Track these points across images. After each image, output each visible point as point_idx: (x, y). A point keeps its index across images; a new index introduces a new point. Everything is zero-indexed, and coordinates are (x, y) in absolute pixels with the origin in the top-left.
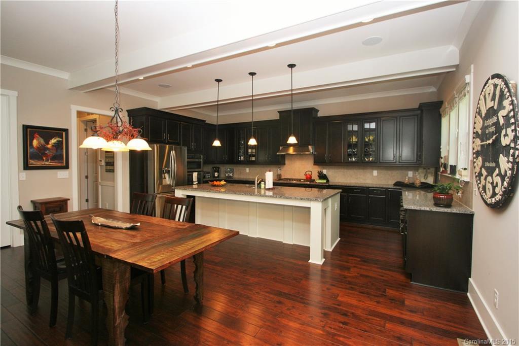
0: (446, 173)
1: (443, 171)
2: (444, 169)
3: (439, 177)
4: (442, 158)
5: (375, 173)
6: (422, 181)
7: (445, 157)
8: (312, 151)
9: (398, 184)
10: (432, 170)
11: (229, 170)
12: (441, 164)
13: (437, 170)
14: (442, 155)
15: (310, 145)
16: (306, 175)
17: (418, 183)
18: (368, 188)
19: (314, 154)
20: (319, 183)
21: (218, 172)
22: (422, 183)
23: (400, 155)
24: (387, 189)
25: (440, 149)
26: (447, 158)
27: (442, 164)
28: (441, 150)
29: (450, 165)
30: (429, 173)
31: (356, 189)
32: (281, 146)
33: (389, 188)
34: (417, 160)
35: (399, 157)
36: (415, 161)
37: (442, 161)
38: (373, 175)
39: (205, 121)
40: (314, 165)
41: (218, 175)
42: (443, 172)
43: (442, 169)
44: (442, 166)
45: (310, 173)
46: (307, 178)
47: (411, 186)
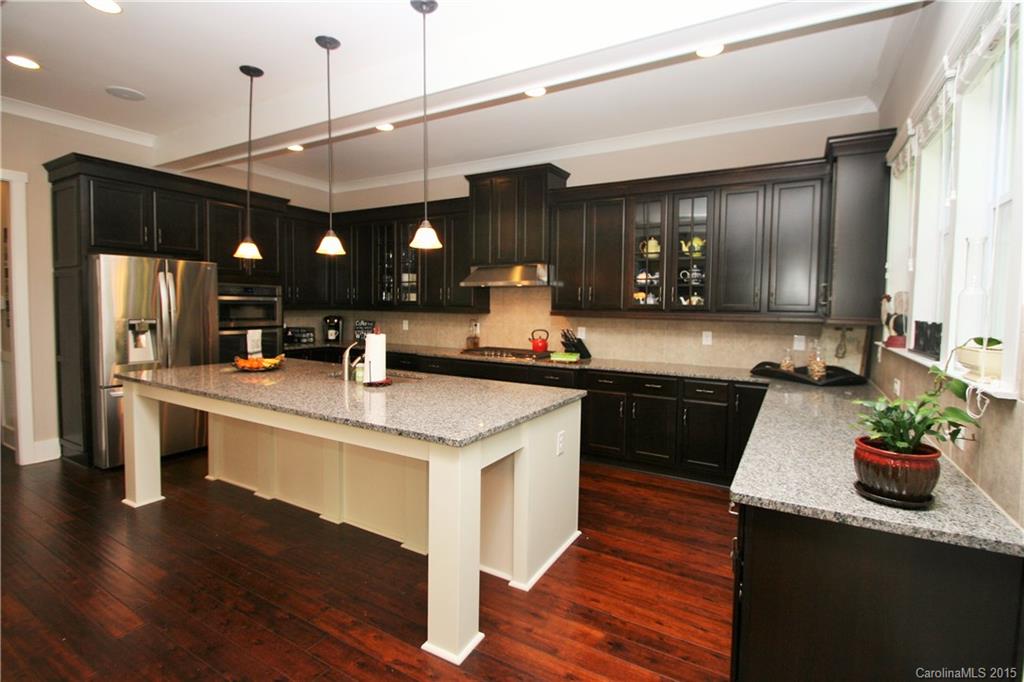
0: (903, 345)
1: (891, 338)
2: (894, 333)
3: (879, 355)
4: (889, 299)
5: (707, 338)
6: (828, 364)
7: (899, 294)
8: (545, 279)
9: (762, 370)
10: (860, 334)
11: (362, 323)
12: (884, 318)
13: (874, 332)
14: (890, 291)
15: (541, 262)
16: (533, 340)
17: (817, 370)
18: (681, 380)
19: (553, 287)
20: (558, 362)
21: (336, 327)
22: (828, 368)
23: (773, 290)
24: (732, 383)
25: (885, 270)
26: (907, 298)
27: (889, 316)
28: (887, 276)
29: (917, 323)
30: (851, 340)
31: (650, 381)
32: (474, 265)
33: (738, 382)
34: (817, 304)
35: (770, 294)
36: (812, 307)
37: (889, 308)
38: (701, 343)
39: (289, 201)
40: (552, 314)
41: (337, 337)
42: (891, 342)
43: (888, 333)
44: (887, 323)
45: (544, 336)
46: (535, 346)
47: (799, 378)
